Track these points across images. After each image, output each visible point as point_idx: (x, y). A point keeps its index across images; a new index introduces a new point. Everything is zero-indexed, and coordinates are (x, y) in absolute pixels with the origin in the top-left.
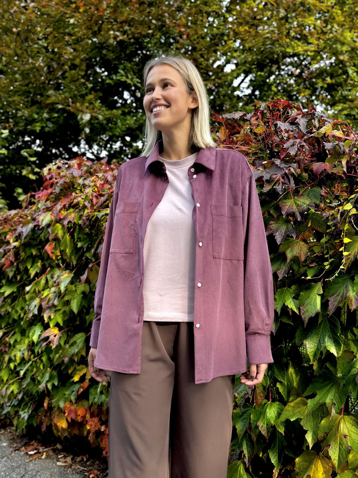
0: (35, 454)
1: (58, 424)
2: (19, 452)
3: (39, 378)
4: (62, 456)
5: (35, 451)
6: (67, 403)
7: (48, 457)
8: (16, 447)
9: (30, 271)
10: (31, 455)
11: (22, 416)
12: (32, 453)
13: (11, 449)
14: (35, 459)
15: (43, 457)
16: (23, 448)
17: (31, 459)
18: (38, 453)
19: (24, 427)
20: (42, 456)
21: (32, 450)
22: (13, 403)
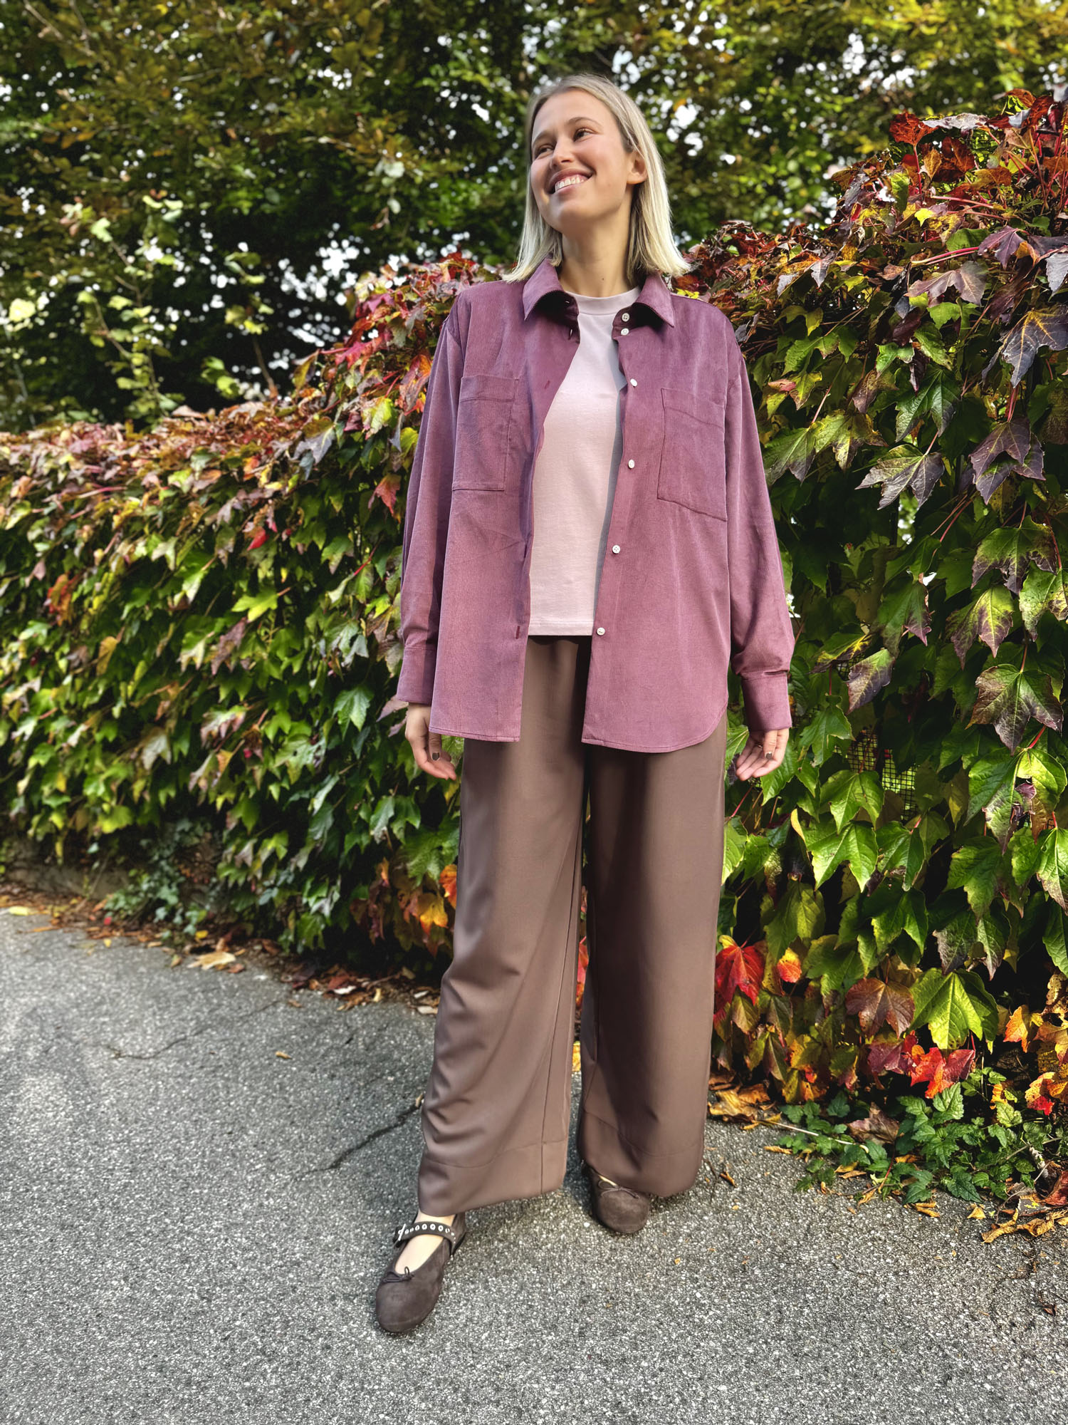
0: (352, 992)
1: (423, 918)
2: (308, 992)
3: (362, 814)
4: (423, 994)
5: (350, 988)
6: (447, 868)
7: (386, 998)
8: (295, 982)
9: (325, 555)
10: (344, 995)
11: (314, 908)
12: (342, 991)
13: (285, 987)
14: (360, 1004)
15: (377, 998)
16: (316, 983)
17: (349, 1004)
18: (359, 990)
19: (320, 933)
20: (373, 996)
21: (341, 986)
22: (282, 879)
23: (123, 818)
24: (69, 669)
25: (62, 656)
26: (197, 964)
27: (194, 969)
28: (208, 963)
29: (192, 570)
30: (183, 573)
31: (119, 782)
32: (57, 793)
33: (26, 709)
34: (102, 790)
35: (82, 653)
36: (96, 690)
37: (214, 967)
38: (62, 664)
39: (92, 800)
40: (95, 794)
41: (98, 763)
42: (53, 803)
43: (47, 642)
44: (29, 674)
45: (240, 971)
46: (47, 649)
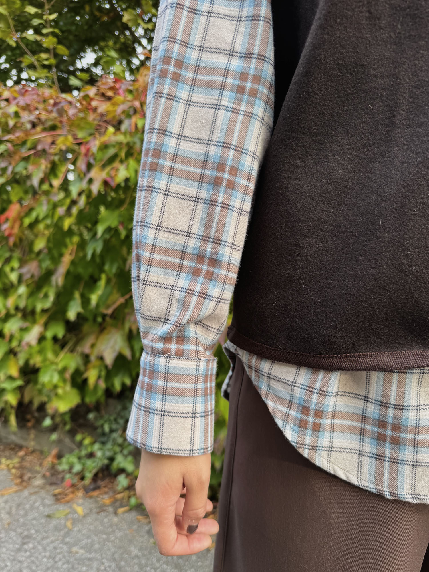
23: (74, 400)
24: (20, 280)
25: (12, 269)
31: (72, 371)
32: (11, 378)
34: (56, 378)
35: (33, 267)
42: (7, 386)
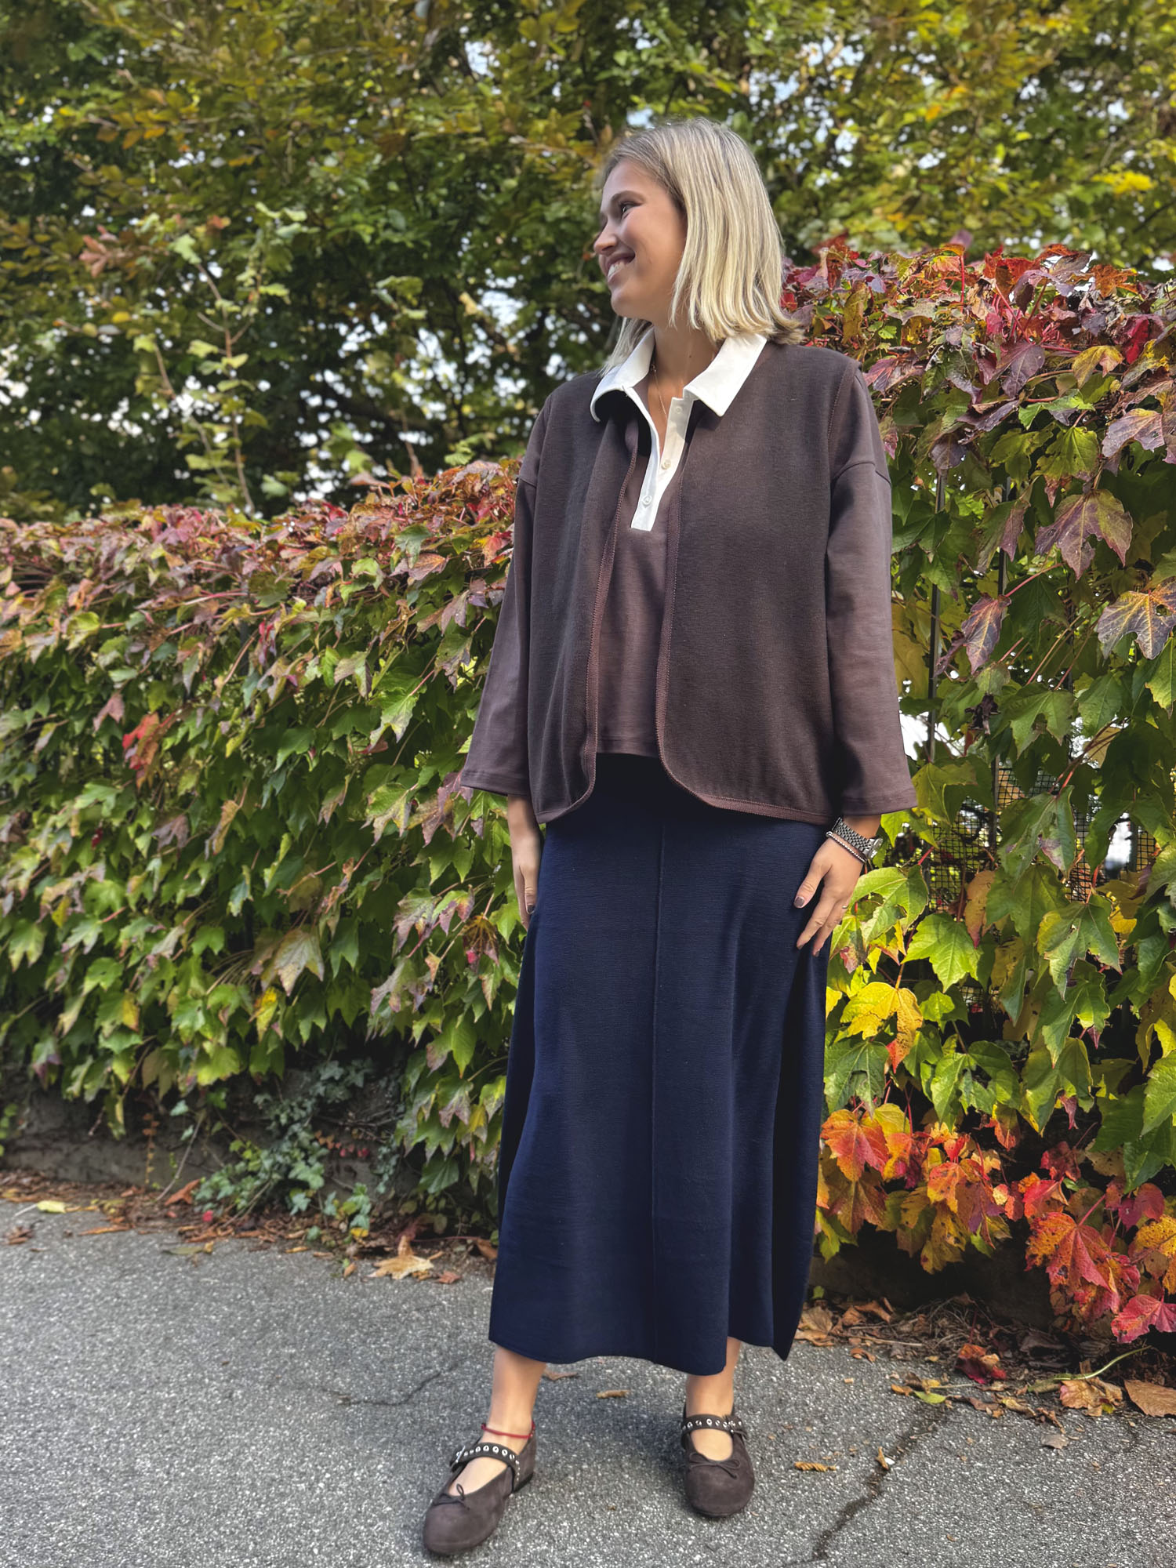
23: (228, 1066)
24: (153, 848)
25: (140, 831)
26: (382, 1272)
27: (380, 1279)
28: (399, 1270)
29: (394, 696)
30: (381, 700)
31: (231, 1011)
32: (123, 1030)
33: (78, 909)
35: (176, 827)
36: (196, 877)
37: (410, 1275)
38: (142, 844)
39: (186, 1037)
40: (192, 1028)
41: (195, 984)
42: (115, 1046)
43: (115, 812)
44: (83, 858)
45: (456, 1281)
46: (116, 823)
